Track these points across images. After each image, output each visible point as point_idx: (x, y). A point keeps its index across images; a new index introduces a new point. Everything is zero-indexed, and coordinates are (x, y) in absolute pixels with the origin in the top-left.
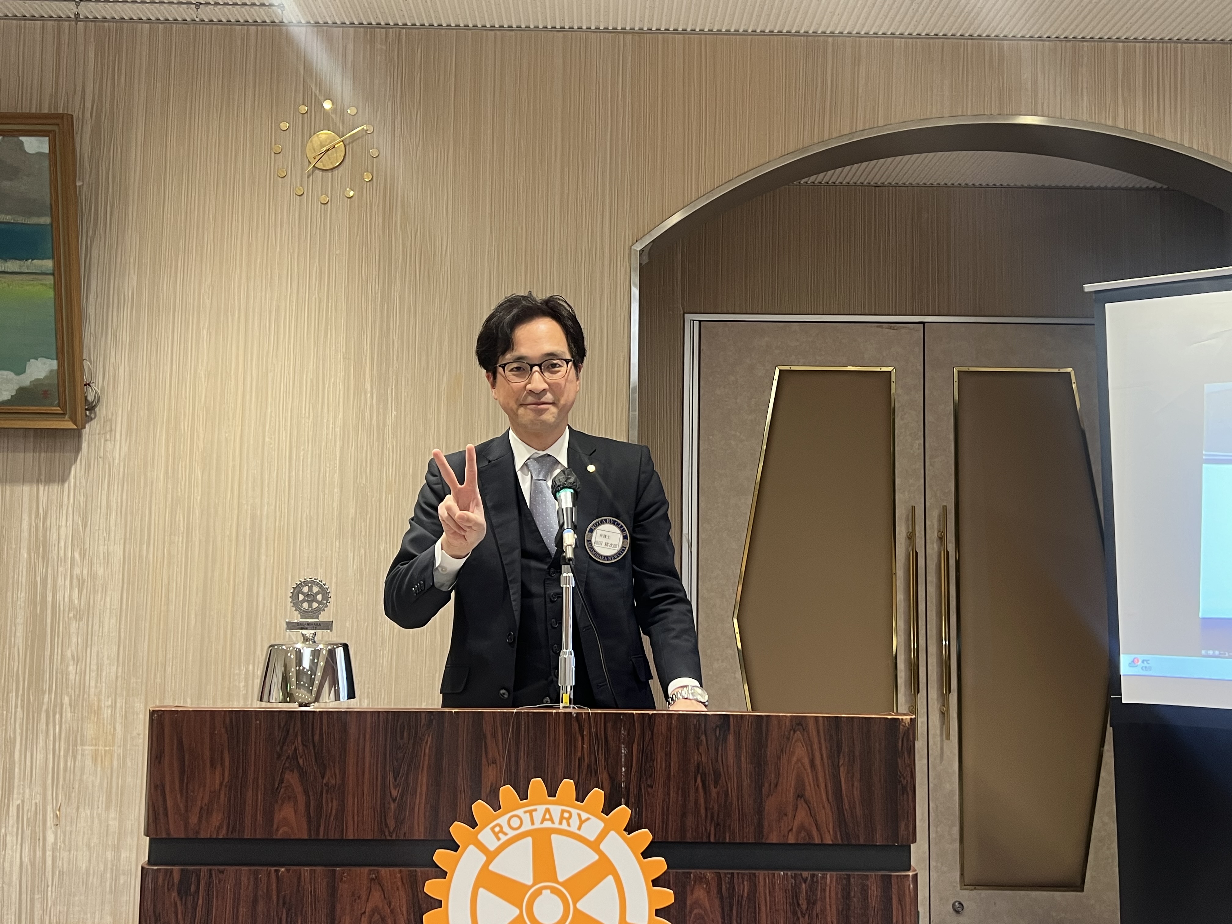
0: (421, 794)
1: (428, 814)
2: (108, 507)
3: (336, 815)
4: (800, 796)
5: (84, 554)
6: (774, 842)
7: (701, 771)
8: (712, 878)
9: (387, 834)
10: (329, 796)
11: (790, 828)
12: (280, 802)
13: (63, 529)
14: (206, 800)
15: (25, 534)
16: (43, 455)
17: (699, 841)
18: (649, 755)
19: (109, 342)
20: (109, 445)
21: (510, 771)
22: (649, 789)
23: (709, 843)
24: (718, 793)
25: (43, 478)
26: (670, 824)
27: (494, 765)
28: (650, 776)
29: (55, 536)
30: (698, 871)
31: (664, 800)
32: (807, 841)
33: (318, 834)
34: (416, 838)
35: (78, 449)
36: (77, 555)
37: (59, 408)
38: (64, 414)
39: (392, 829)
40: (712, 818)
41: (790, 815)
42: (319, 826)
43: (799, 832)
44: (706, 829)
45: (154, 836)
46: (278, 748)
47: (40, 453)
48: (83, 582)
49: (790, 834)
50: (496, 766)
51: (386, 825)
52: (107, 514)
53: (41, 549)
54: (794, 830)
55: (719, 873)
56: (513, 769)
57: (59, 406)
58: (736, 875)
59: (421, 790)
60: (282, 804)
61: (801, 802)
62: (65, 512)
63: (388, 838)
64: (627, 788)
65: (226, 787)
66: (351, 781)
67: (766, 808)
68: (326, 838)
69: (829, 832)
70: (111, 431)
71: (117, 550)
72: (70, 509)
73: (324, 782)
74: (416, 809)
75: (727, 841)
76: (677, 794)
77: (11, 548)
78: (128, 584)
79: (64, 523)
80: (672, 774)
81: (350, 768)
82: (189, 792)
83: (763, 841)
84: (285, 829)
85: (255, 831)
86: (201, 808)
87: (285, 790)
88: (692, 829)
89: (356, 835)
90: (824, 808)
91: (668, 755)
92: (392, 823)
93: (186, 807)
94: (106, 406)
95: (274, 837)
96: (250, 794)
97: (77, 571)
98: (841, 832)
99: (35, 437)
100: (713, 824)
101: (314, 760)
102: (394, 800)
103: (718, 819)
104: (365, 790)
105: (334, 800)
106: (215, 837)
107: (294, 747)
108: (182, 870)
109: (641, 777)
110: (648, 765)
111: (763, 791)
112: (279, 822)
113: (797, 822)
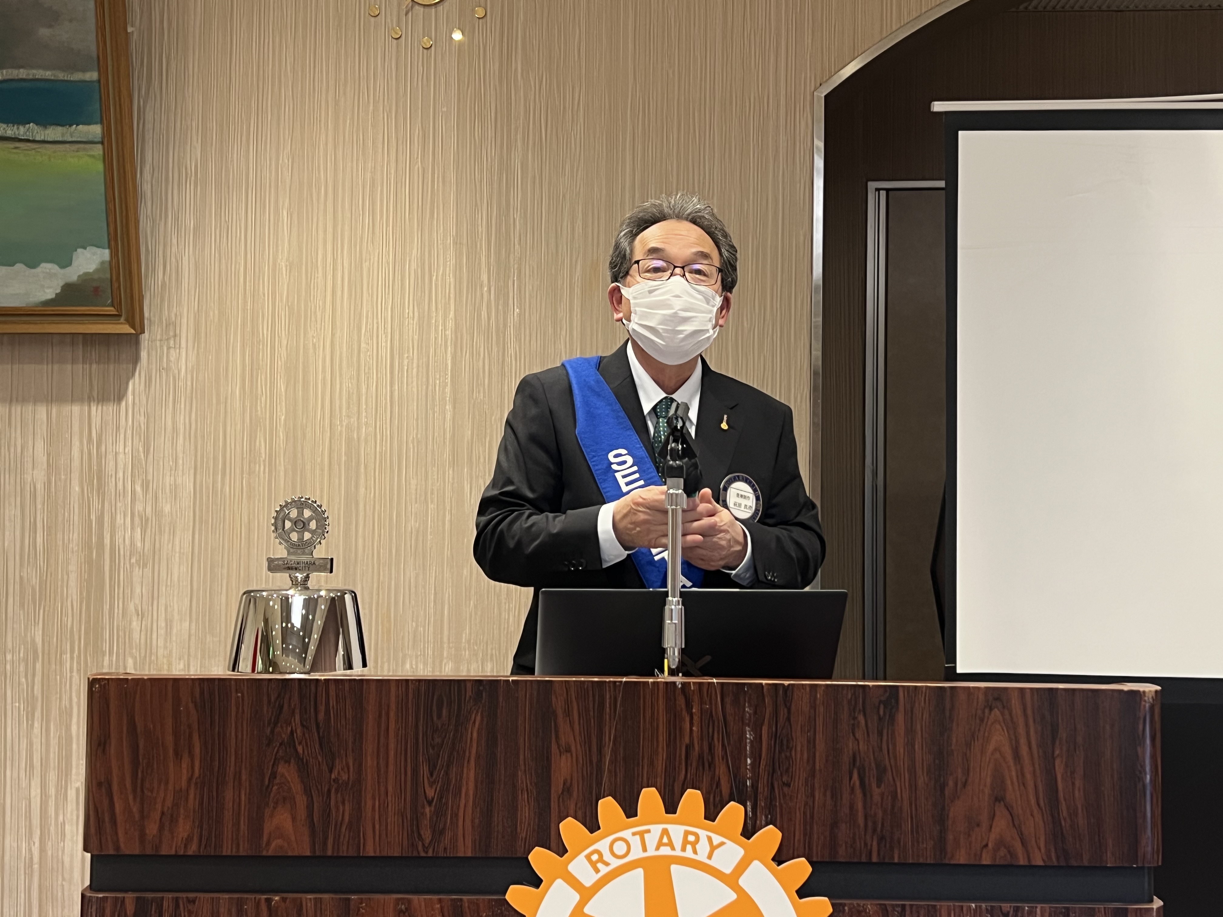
0: (467, 794)
1: (477, 821)
2: (175, 429)
3: (350, 823)
4: (999, 799)
5: (147, 487)
6: (962, 861)
7: (858, 764)
8: (875, 912)
9: (420, 848)
10: (339, 795)
11: (984, 843)
12: (272, 805)
13: (121, 456)
14: (169, 803)
15: (76, 463)
16: (94, 366)
17: (856, 860)
18: (785, 742)
20: (173, 353)
21: (591, 761)
22: (786, 789)
23: (870, 863)
24: (882, 795)
25: (95, 394)
26: (815, 836)
27: (569, 755)
28: (787, 770)
29: (112, 464)
30: (855, 902)
31: (805, 804)
32: (1008, 861)
33: (324, 848)
35: (136, 359)
36: (138, 489)
37: (112, 308)
38: (119, 316)
39: (427, 841)
40: (874, 830)
41: (985, 825)
42: (326, 839)
43: (996, 849)
44: (865, 844)
45: (96, 853)
46: (268, 731)
47: (91, 364)
48: (147, 520)
49: (984, 851)
50: (572, 755)
51: (420, 836)
52: (173, 439)
53: (95, 481)
54: (990, 846)
55: (885, 905)
56: (595, 760)
57: (113, 306)
58: (907, 908)
59: (467, 789)
60: (275, 808)
61: (1000, 807)
62: (122, 436)
63: (423, 854)
64: (754, 786)
65: (196, 784)
66: (369, 777)
67: (951, 815)
68: (335, 854)
69: (1040, 848)
71: (187, 482)
72: (129, 432)
73: (333, 776)
74: (461, 815)
75: (896, 861)
76: (825, 795)
77: (60, 479)
78: (201, 523)
79: (121, 450)
80: (817, 767)
81: (369, 758)
82: (146, 791)
83: (947, 862)
84: (280, 841)
85: (238, 845)
86: (163, 813)
87: (279, 789)
88: (846, 843)
89: (378, 851)
90: (1032, 814)
91: (812, 743)
92: (427, 835)
93: (142, 812)
94: (169, 306)
95: (264, 853)
96: (229, 794)
97: (139, 507)
98: (1056, 849)
99: (85, 344)
100: (875, 838)
101: (317, 746)
102: (430, 803)
103: (882, 831)
104: (390, 789)
105: (346, 802)
106: (182, 853)
107: (289, 729)
108: (138, 898)
109: (774, 771)
110: (783, 755)
111: (947, 793)
112: (270, 833)
113: (993, 836)
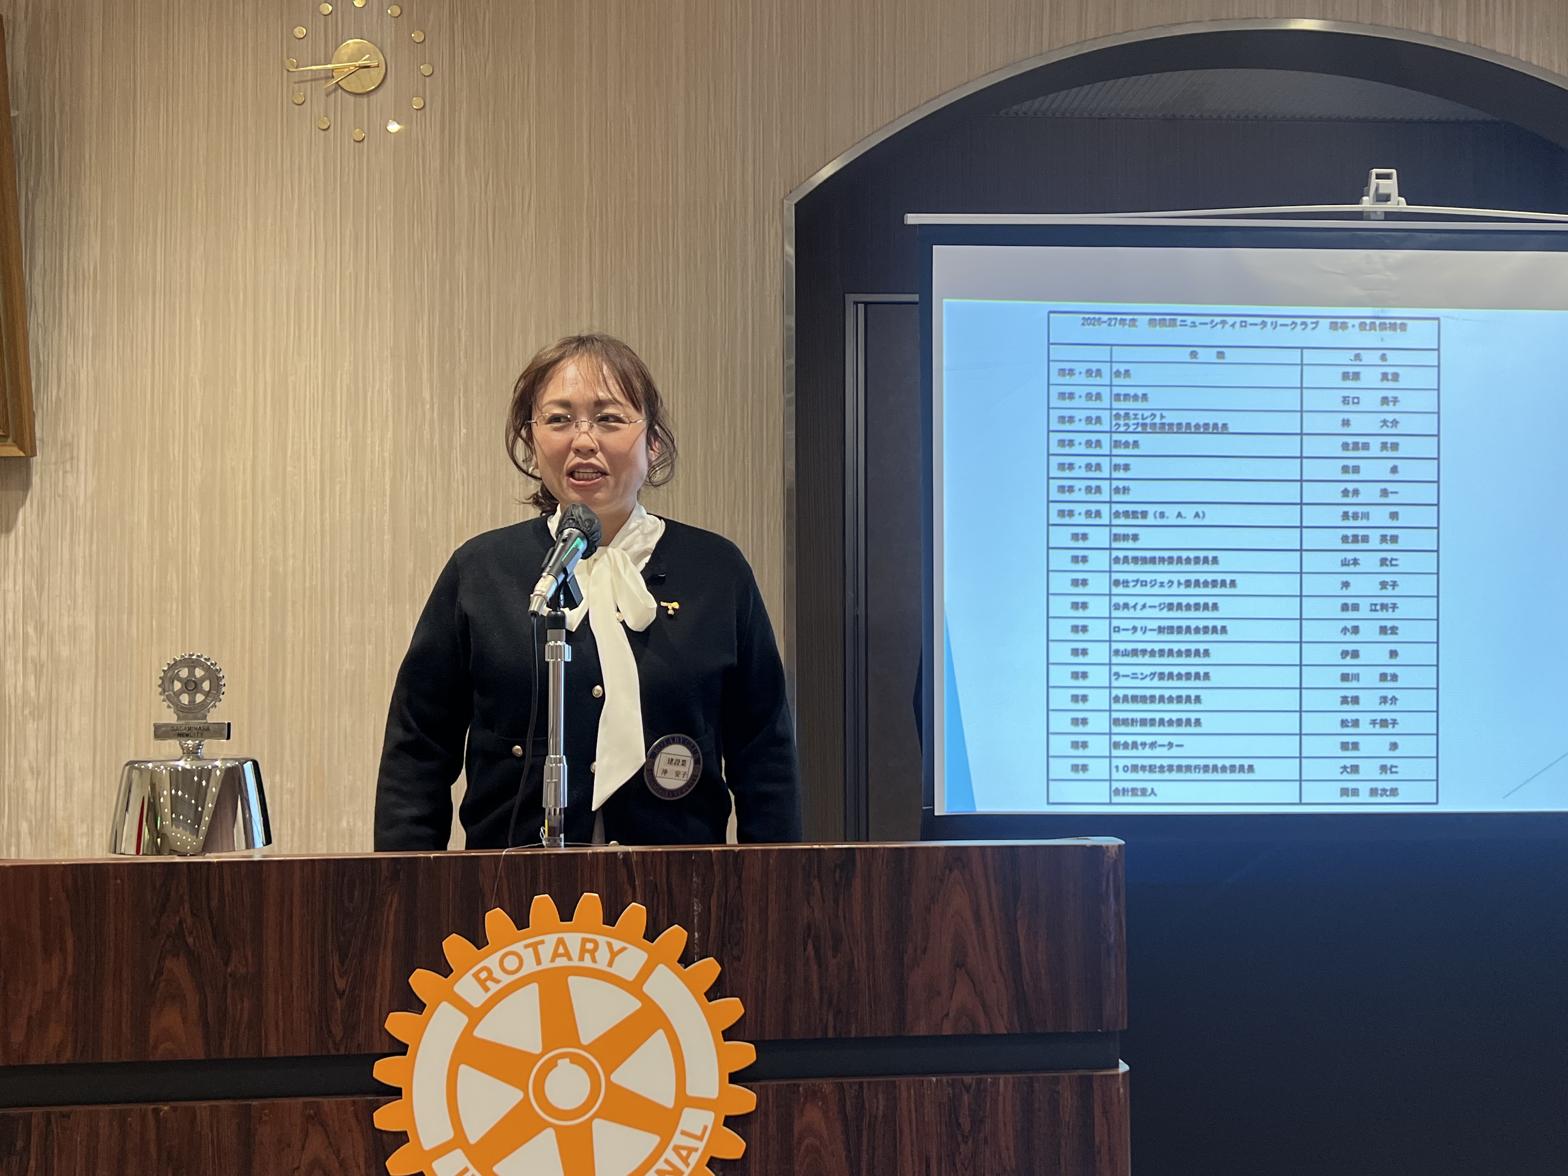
0: (385, 983)
3: (250, 1023)
4: (960, 965)
5: (42, 629)
7: (813, 933)
8: (831, 1091)
9: (331, 1045)
10: (236, 991)
11: (945, 1012)
12: (157, 1005)
13: (10, 595)
17: (810, 1037)
18: (735, 913)
19: (64, 335)
20: (70, 479)
22: (736, 964)
23: (826, 1039)
24: (839, 965)
28: (738, 943)
31: (758, 979)
32: (970, 1030)
33: (220, 1050)
34: (377, 1050)
35: (27, 485)
36: (31, 631)
38: (6, 437)
39: (338, 1039)
40: (830, 1004)
41: (945, 994)
42: (223, 1038)
43: (958, 1019)
44: (821, 1019)
48: (42, 666)
49: (946, 1021)
52: (71, 575)
54: (951, 1014)
55: (841, 1083)
58: (866, 1086)
60: (162, 1007)
61: (961, 974)
65: (69, 983)
66: (271, 970)
67: (910, 984)
68: (233, 1056)
69: (1002, 1015)
70: (72, 458)
71: (87, 624)
72: (20, 568)
73: (229, 970)
74: (376, 1008)
75: (853, 1035)
76: (778, 968)
78: (105, 668)
80: (770, 939)
81: (270, 949)
83: (906, 1034)
84: (168, 1045)
85: (120, 1051)
86: (30, 1018)
87: (166, 986)
88: (800, 1019)
90: (994, 980)
91: (764, 911)
94: (64, 425)
95: (150, 1059)
96: (108, 993)
97: (32, 652)
98: (1019, 1016)
100: (831, 1012)
101: (210, 938)
102: (341, 995)
103: (838, 1004)
104: (295, 981)
105: (245, 999)
106: (53, 1062)
107: (178, 919)
109: (723, 945)
110: (734, 928)
111: (906, 960)
112: (157, 1036)
113: (954, 1006)
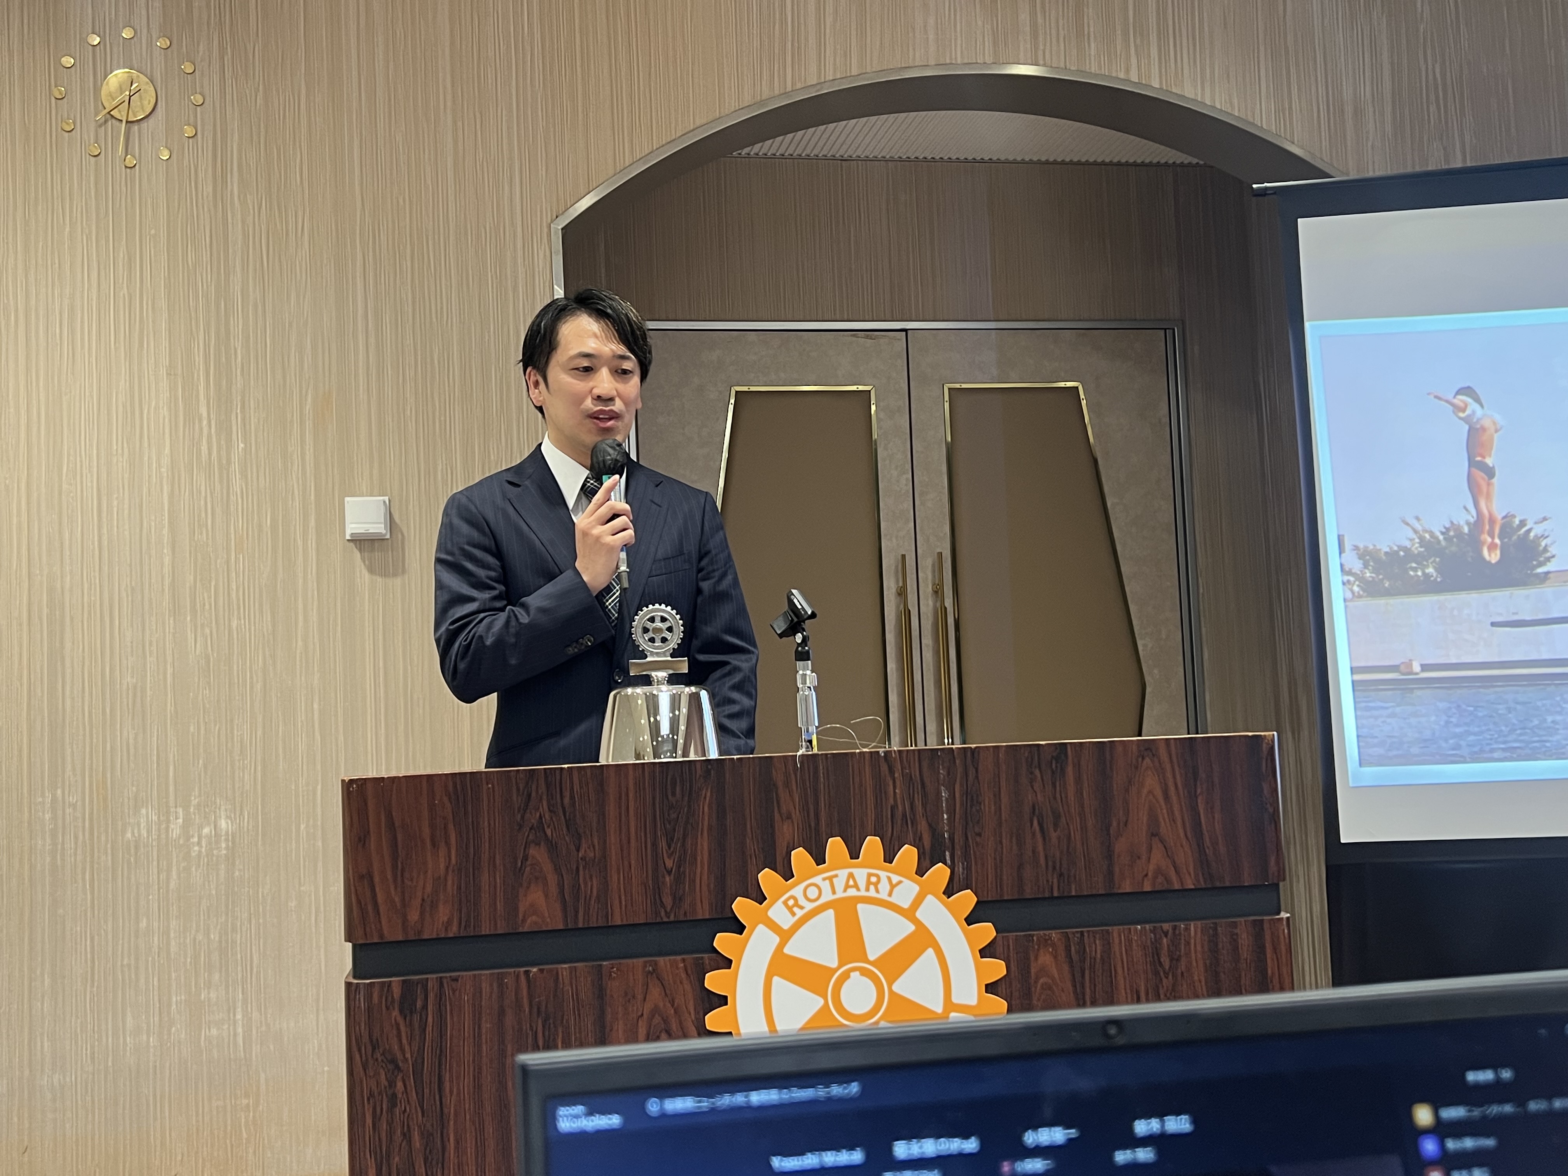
0: (702, 862)
1: (713, 886)
3: (598, 897)
4: (1154, 834)
6: (1128, 890)
7: (1037, 812)
8: (1060, 939)
10: (587, 871)
11: (1145, 873)
12: (524, 886)
14: (429, 890)
18: (975, 798)
21: (810, 826)
22: (978, 839)
23: (1052, 898)
24: (1059, 838)
27: (791, 821)
28: (978, 822)
30: (1043, 932)
31: (996, 850)
32: (1166, 887)
33: (576, 922)
34: (700, 917)
39: (669, 908)
40: (1054, 868)
41: (1144, 858)
42: (577, 912)
43: (1155, 878)
44: (1048, 881)
45: (360, 942)
46: (519, 817)
49: (1146, 880)
51: (662, 902)
54: (1150, 874)
55: (1066, 933)
56: (814, 824)
58: (1085, 934)
59: (702, 859)
61: (1155, 840)
63: (665, 919)
64: (952, 839)
65: (454, 870)
68: (586, 926)
69: (1190, 874)
74: (698, 881)
76: (1011, 842)
80: (1003, 818)
81: (612, 838)
82: (406, 881)
83: (1116, 891)
84: (534, 918)
85: (496, 924)
87: (531, 870)
88: (1031, 882)
89: (625, 919)
90: (1182, 846)
91: (997, 796)
92: (668, 901)
93: (403, 901)
95: (521, 930)
98: (1203, 874)
100: (1055, 876)
101: (564, 828)
102: (669, 872)
103: (1060, 868)
104: (633, 862)
105: (594, 878)
106: (443, 936)
107: (538, 815)
108: (404, 981)
109: (967, 823)
110: (974, 809)
111: (1111, 832)
112: (525, 912)
113: (1152, 867)
